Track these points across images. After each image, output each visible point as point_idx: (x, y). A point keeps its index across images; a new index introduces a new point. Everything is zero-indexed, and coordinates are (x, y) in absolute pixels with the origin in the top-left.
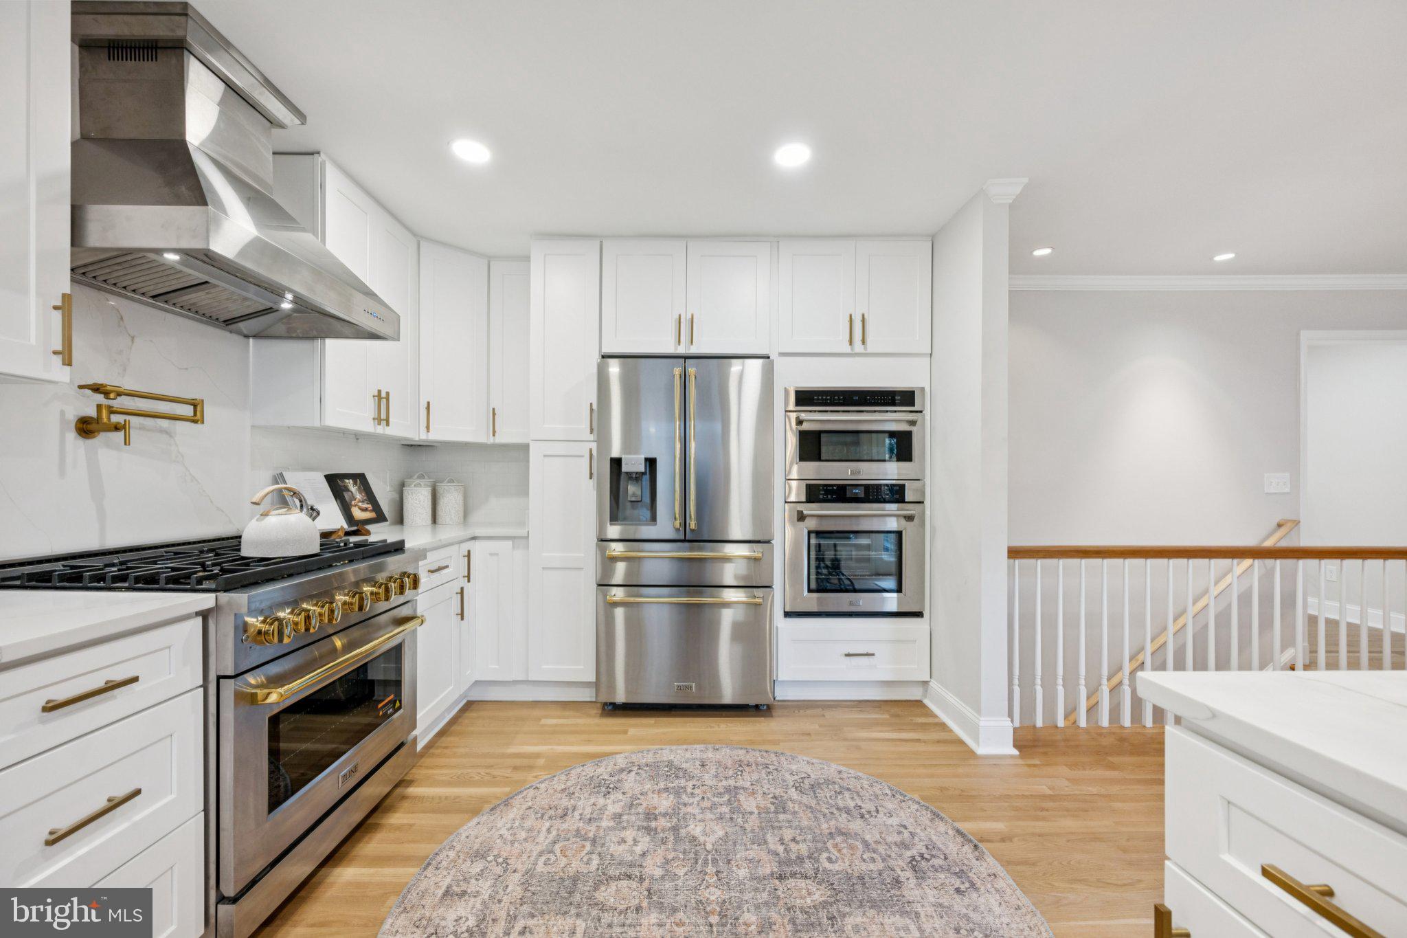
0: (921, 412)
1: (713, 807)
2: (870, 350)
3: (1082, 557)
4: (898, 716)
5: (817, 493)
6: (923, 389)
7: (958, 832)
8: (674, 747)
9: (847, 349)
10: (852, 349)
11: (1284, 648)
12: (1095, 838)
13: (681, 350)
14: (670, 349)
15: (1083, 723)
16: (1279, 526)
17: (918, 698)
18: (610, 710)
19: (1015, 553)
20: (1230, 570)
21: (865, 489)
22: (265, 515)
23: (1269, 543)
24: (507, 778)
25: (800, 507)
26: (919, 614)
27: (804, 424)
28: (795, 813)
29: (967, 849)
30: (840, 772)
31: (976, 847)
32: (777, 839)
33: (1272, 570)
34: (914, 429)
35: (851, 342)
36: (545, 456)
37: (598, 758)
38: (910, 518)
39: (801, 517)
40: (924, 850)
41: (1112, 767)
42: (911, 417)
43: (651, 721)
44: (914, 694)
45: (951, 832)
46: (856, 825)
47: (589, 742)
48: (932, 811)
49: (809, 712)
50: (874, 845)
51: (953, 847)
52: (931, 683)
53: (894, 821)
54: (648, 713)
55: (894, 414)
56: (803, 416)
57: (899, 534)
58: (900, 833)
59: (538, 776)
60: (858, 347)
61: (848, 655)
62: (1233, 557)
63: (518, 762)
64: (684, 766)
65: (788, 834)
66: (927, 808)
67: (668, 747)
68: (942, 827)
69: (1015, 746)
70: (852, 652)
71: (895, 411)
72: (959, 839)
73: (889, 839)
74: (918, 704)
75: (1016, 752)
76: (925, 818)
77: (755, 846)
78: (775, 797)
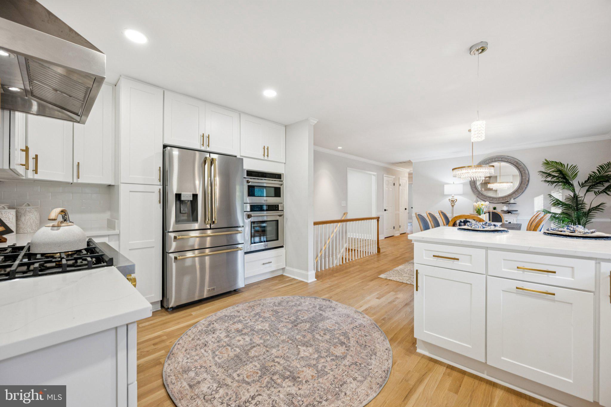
0: (282, 181)
1: (257, 320)
2: (270, 159)
3: (323, 224)
4: (280, 280)
5: (255, 208)
6: (283, 174)
7: (323, 299)
8: (221, 311)
9: (262, 157)
10: (264, 158)
11: (345, 243)
12: (345, 291)
13: (203, 148)
14: (198, 147)
15: (319, 270)
16: (344, 214)
17: (281, 274)
18: (171, 311)
19: (315, 224)
20: (337, 225)
21: (268, 206)
22: (59, 226)
23: (343, 219)
24: (155, 349)
25: (249, 213)
26: (282, 247)
27: (250, 183)
28: (281, 312)
29: (327, 302)
30: (282, 298)
31: (329, 301)
32: (284, 319)
33: (343, 225)
34: (281, 187)
35: (264, 155)
36: (130, 191)
37: (194, 325)
38: (280, 216)
39: (249, 216)
40: (319, 306)
41: (335, 277)
42: (281, 183)
43: (198, 307)
44: (279, 273)
45: (321, 300)
46: (300, 308)
47: (178, 323)
48: (314, 298)
49: (254, 287)
50: (308, 310)
51: (324, 303)
52: (286, 268)
53: (307, 303)
54: (192, 306)
55: (269, 181)
56: (250, 180)
57: (277, 221)
58: (311, 305)
59: (172, 341)
60: (266, 158)
61: (263, 264)
62: (337, 223)
63: (153, 342)
64: (231, 314)
65: (286, 317)
66: (312, 297)
67: (219, 312)
68: (319, 300)
69: (315, 278)
70: (265, 263)
71: (269, 180)
72: (324, 301)
73: (310, 307)
74: (282, 276)
75: (316, 280)
76: (313, 300)
77: (281, 323)
78: (272, 311)
